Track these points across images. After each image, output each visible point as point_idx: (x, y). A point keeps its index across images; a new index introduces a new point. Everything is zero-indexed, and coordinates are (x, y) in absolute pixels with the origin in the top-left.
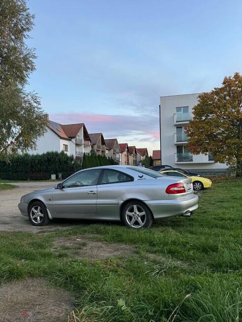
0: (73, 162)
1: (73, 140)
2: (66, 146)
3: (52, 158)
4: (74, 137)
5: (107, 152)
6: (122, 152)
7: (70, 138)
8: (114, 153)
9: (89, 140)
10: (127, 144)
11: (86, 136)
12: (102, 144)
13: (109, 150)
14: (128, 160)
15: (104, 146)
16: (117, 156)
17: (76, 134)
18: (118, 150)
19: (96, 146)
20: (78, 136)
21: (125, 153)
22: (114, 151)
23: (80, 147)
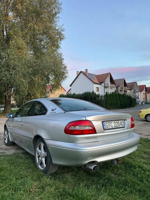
0: (99, 98)
1: (103, 84)
2: (98, 88)
3: (87, 96)
4: (103, 82)
5: (128, 91)
6: (141, 91)
7: (100, 83)
8: (134, 92)
9: (114, 83)
10: (145, 86)
11: (112, 81)
12: (124, 86)
13: (130, 90)
14: (146, 97)
15: (126, 87)
16: (137, 94)
17: (105, 80)
18: (137, 90)
19: (120, 87)
20: (106, 81)
21: (144, 92)
22: (135, 90)
23: (108, 88)
